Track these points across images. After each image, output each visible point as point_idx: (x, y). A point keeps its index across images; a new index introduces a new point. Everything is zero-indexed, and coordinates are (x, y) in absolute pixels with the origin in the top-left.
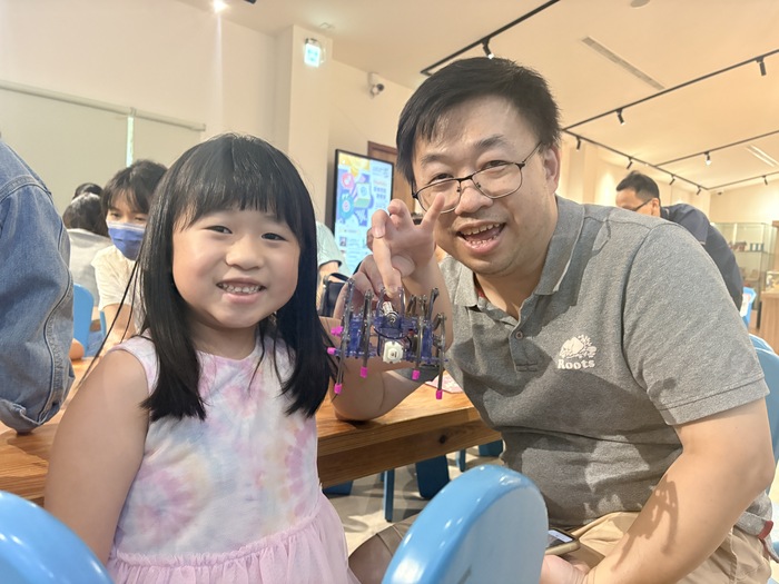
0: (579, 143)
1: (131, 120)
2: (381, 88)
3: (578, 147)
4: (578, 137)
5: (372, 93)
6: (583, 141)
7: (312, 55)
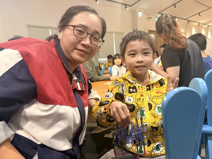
0: (188, 22)
1: (114, 34)
2: (151, 18)
3: (188, 23)
4: (188, 20)
5: (148, 20)
6: (189, 21)
7: (140, 14)
